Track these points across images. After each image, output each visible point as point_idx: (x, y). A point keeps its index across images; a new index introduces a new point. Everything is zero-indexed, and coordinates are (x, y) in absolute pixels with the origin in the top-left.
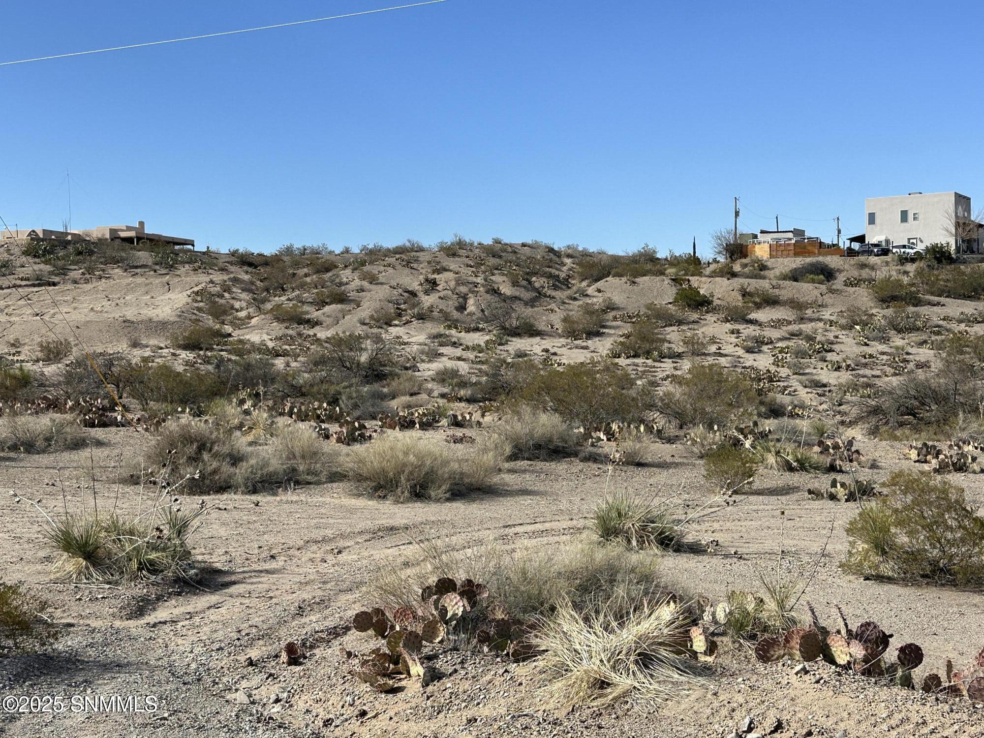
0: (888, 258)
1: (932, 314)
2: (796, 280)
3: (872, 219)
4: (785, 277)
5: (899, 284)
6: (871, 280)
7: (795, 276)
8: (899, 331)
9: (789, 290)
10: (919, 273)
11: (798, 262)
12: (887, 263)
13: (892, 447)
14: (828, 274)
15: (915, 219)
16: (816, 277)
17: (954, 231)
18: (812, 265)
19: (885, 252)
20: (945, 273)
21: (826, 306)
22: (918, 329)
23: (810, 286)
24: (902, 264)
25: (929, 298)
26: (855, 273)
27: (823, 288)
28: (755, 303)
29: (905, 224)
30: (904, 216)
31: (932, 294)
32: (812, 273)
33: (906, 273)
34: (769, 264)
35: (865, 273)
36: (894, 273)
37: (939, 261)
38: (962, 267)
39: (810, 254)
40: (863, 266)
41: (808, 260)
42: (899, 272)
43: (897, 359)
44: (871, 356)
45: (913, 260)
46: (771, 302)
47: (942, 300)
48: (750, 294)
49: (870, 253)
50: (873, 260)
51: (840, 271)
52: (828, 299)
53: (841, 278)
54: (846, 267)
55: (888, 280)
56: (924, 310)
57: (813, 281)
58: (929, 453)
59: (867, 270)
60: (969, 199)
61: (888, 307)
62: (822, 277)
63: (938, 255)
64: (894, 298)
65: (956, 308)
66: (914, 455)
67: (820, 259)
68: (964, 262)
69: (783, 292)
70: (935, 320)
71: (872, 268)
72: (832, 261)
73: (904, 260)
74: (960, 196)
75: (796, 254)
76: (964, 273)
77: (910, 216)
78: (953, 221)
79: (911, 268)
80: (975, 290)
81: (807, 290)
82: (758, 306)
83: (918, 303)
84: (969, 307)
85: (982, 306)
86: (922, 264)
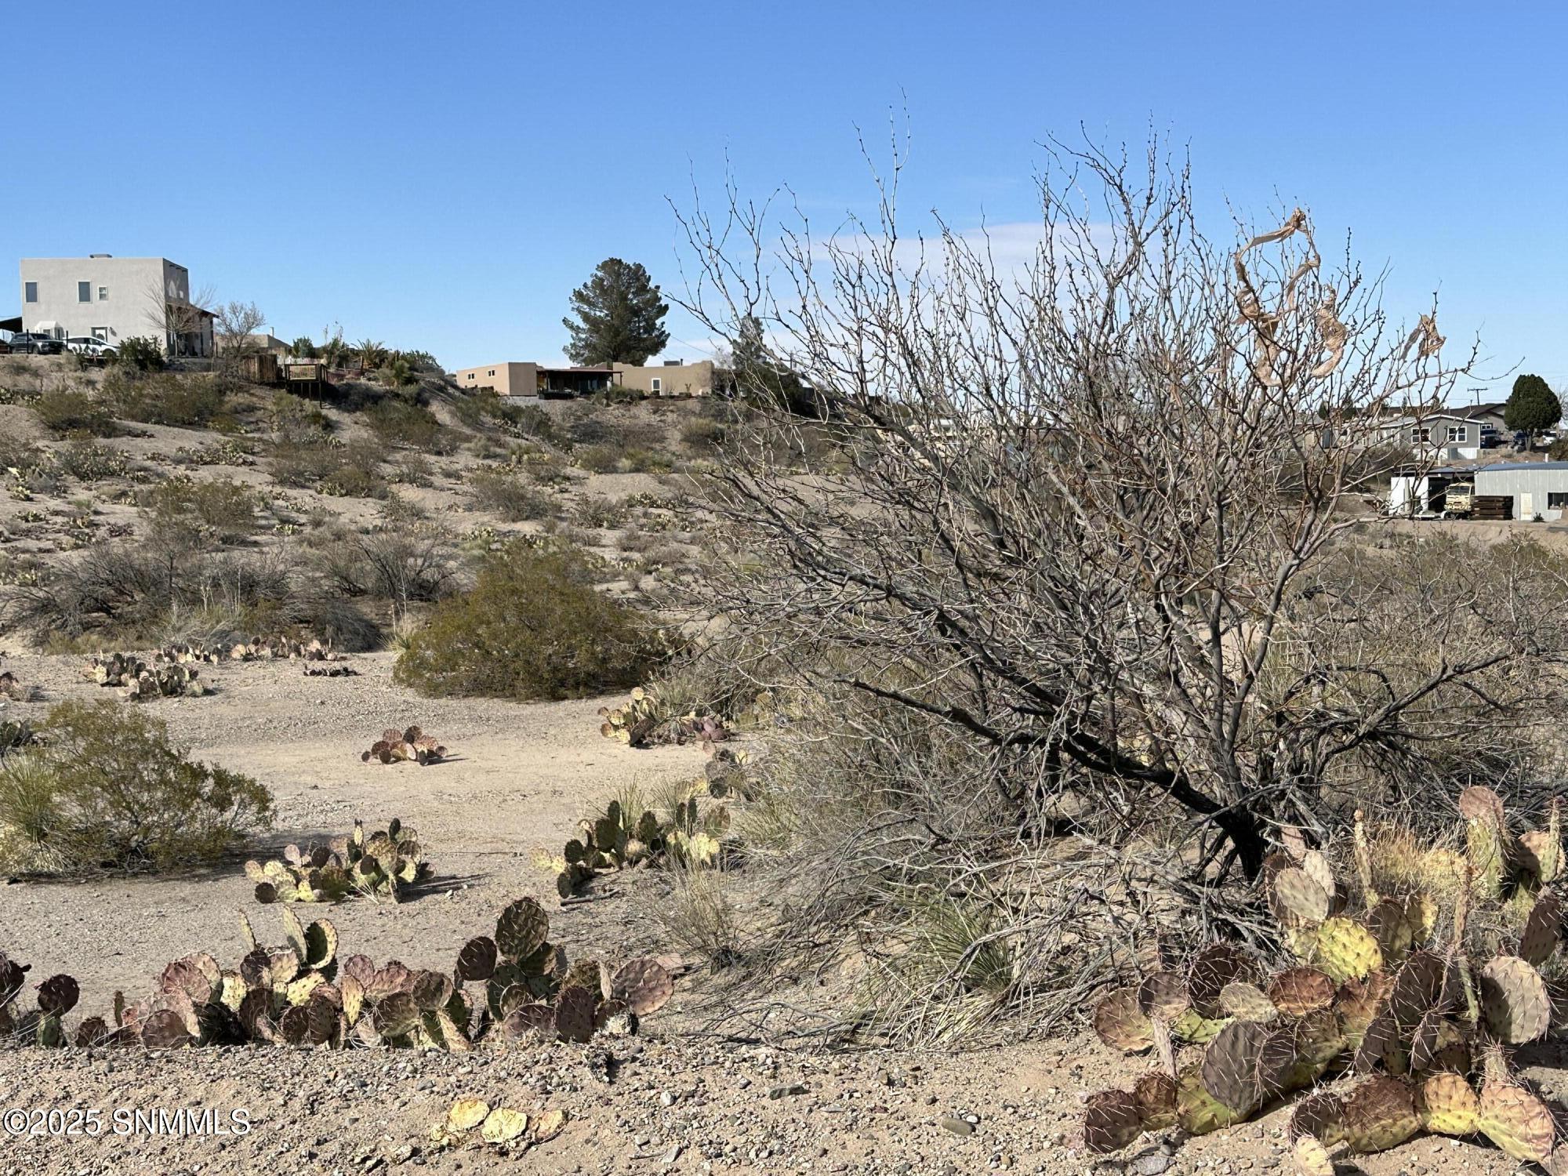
0: (61, 358)
1: (136, 450)
3: (32, 292)
5: (80, 401)
6: (33, 394)
8: (83, 477)
10: (112, 384)
12: (60, 367)
13: (66, 664)
15: (102, 296)
17: (163, 320)
19: (56, 348)
20: (152, 386)
22: (113, 474)
24: (84, 369)
25: (129, 424)
26: (7, 381)
29: (85, 304)
30: (85, 292)
31: (134, 418)
33: (91, 383)
35: (24, 382)
36: (71, 383)
37: (143, 367)
38: (179, 377)
40: (20, 369)
42: (79, 381)
43: (79, 522)
44: (36, 518)
45: (101, 363)
47: (149, 427)
49: (30, 348)
50: (36, 360)
55: (61, 393)
56: (121, 443)
58: (124, 670)
59: (27, 377)
60: (185, 271)
61: (63, 438)
63: (141, 356)
64: (72, 424)
65: (171, 440)
66: (100, 674)
68: (181, 369)
70: (139, 459)
71: (36, 373)
73: (86, 362)
74: (172, 265)
76: (181, 387)
77: (95, 293)
78: (163, 305)
79: (98, 375)
80: (199, 414)
83: (111, 431)
84: (191, 440)
85: (212, 438)
86: (116, 370)
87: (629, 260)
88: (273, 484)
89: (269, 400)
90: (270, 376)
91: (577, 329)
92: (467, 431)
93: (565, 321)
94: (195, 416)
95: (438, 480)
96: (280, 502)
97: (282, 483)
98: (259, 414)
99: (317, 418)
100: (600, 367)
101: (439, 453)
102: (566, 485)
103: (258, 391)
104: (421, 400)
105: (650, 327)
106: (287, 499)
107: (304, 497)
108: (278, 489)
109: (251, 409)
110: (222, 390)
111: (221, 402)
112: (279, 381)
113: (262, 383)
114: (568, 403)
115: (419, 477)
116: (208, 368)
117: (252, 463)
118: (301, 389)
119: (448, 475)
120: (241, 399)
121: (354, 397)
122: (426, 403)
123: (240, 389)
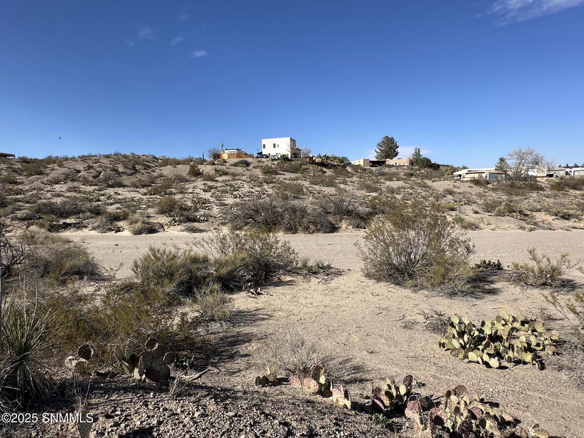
0: (268, 159)
1: (281, 178)
2: (236, 166)
3: (265, 147)
4: (232, 165)
5: (271, 167)
6: (261, 167)
7: (236, 165)
8: (267, 183)
9: (233, 170)
10: (278, 164)
11: (238, 160)
12: (268, 161)
14: (247, 164)
15: (278, 146)
16: (242, 165)
17: (290, 151)
18: (242, 161)
19: (267, 157)
20: (286, 165)
21: (245, 175)
22: (274, 182)
23: (240, 168)
24: (273, 161)
25: (281, 172)
26: (257, 164)
27: (245, 168)
28: (220, 174)
29: (275, 148)
30: (274, 146)
32: (242, 164)
33: (274, 164)
34: (227, 161)
35: (260, 164)
36: (269, 164)
37: (285, 160)
39: (242, 157)
40: (260, 162)
41: (241, 159)
42: (272, 164)
44: (252, 192)
45: (276, 160)
46: (226, 174)
47: (285, 173)
48: (218, 171)
49: (263, 157)
50: (263, 159)
51: (252, 163)
52: (246, 173)
53: (252, 166)
54: (254, 162)
55: (267, 166)
56: (278, 176)
57: (241, 166)
59: (261, 163)
60: (295, 140)
61: (266, 175)
62: (244, 165)
63: (284, 158)
64: (268, 172)
65: (288, 175)
67: (245, 159)
68: (293, 161)
69: (230, 170)
70: (281, 179)
71: (263, 162)
72: (249, 160)
74: (292, 139)
75: (237, 157)
76: (292, 164)
77: (276, 146)
78: (290, 147)
79: (275, 162)
80: (296, 170)
81: (239, 170)
82: (220, 175)
83: (277, 174)
84: (293, 175)
85: (298, 175)
86: (279, 161)
87: (390, 137)
88: (310, 184)
89: (311, 167)
90: (312, 162)
91: (377, 152)
92: (355, 173)
93: (375, 151)
94: (294, 170)
95: (349, 183)
96: (311, 188)
97: (312, 184)
98: (309, 170)
99: (321, 170)
100: (384, 160)
101: (349, 177)
102: (381, 184)
103: (309, 165)
104: (344, 167)
105: (394, 151)
106: (313, 188)
107: (317, 187)
108: (311, 185)
109: (307, 169)
110: (301, 165)
111: (301, 167)
112: (313, 163)
113: (310, 163)
114: (377, 168)
115: (345, 183)
116: (298, 160)
117: (306, 180)
118: (318, 164)
119: (351, 182)
120: (305, 167)
121: (330, 166)
122: (346, 167)
123: (305, 164)
